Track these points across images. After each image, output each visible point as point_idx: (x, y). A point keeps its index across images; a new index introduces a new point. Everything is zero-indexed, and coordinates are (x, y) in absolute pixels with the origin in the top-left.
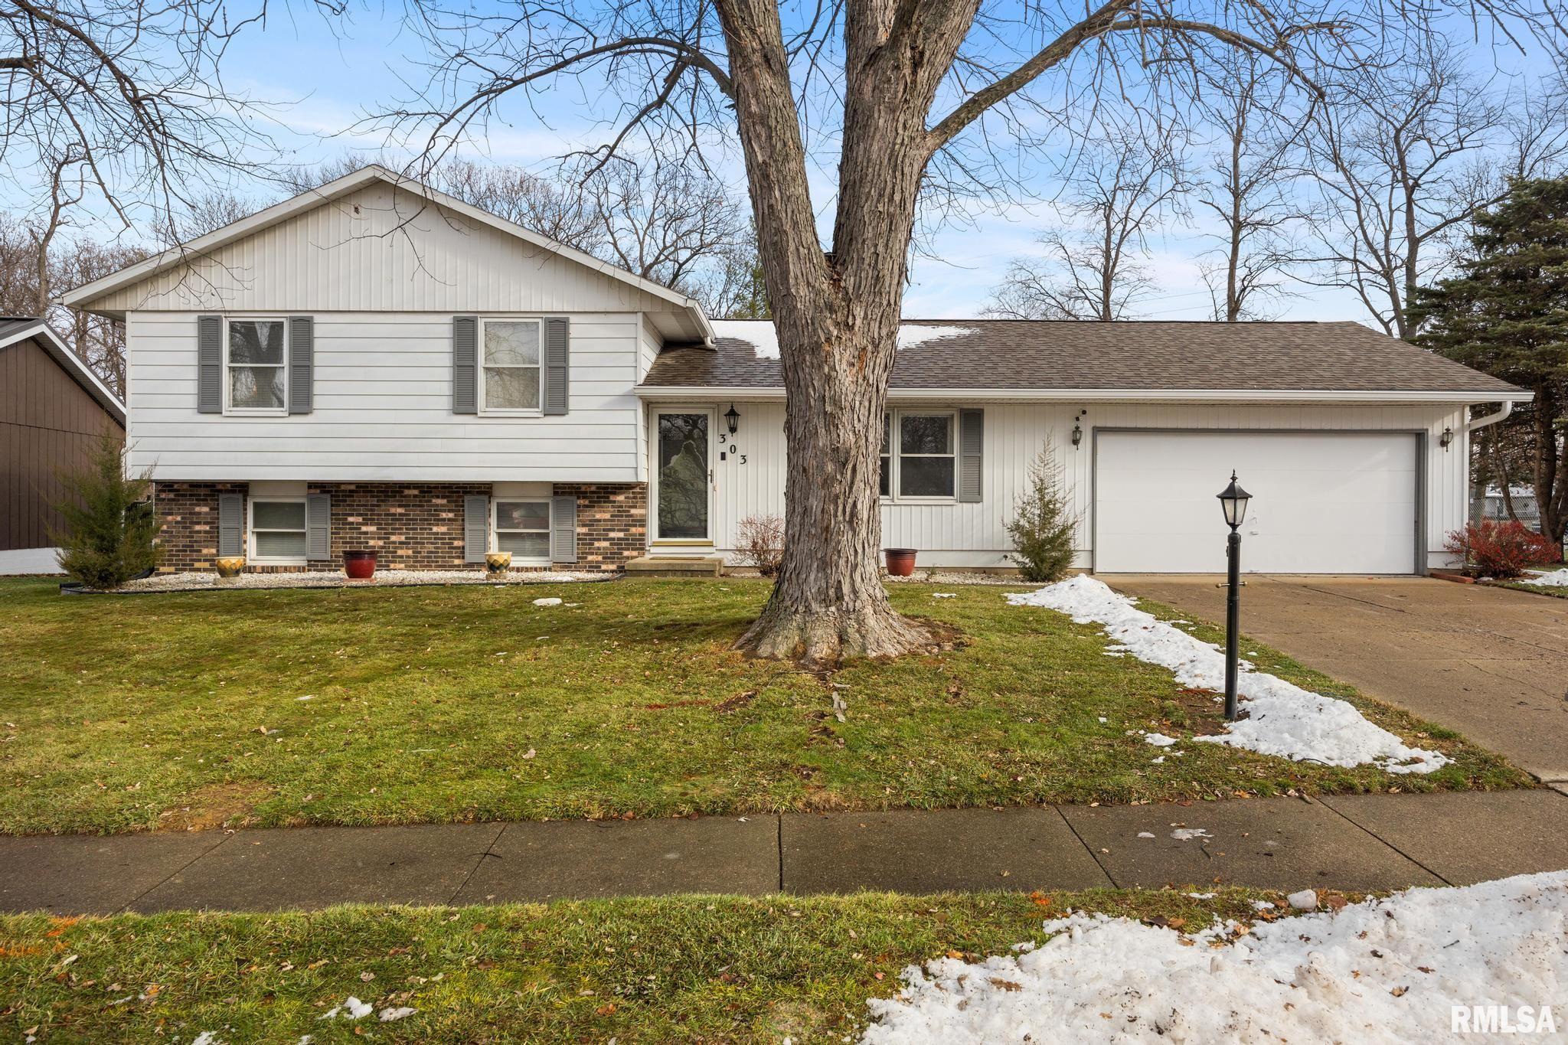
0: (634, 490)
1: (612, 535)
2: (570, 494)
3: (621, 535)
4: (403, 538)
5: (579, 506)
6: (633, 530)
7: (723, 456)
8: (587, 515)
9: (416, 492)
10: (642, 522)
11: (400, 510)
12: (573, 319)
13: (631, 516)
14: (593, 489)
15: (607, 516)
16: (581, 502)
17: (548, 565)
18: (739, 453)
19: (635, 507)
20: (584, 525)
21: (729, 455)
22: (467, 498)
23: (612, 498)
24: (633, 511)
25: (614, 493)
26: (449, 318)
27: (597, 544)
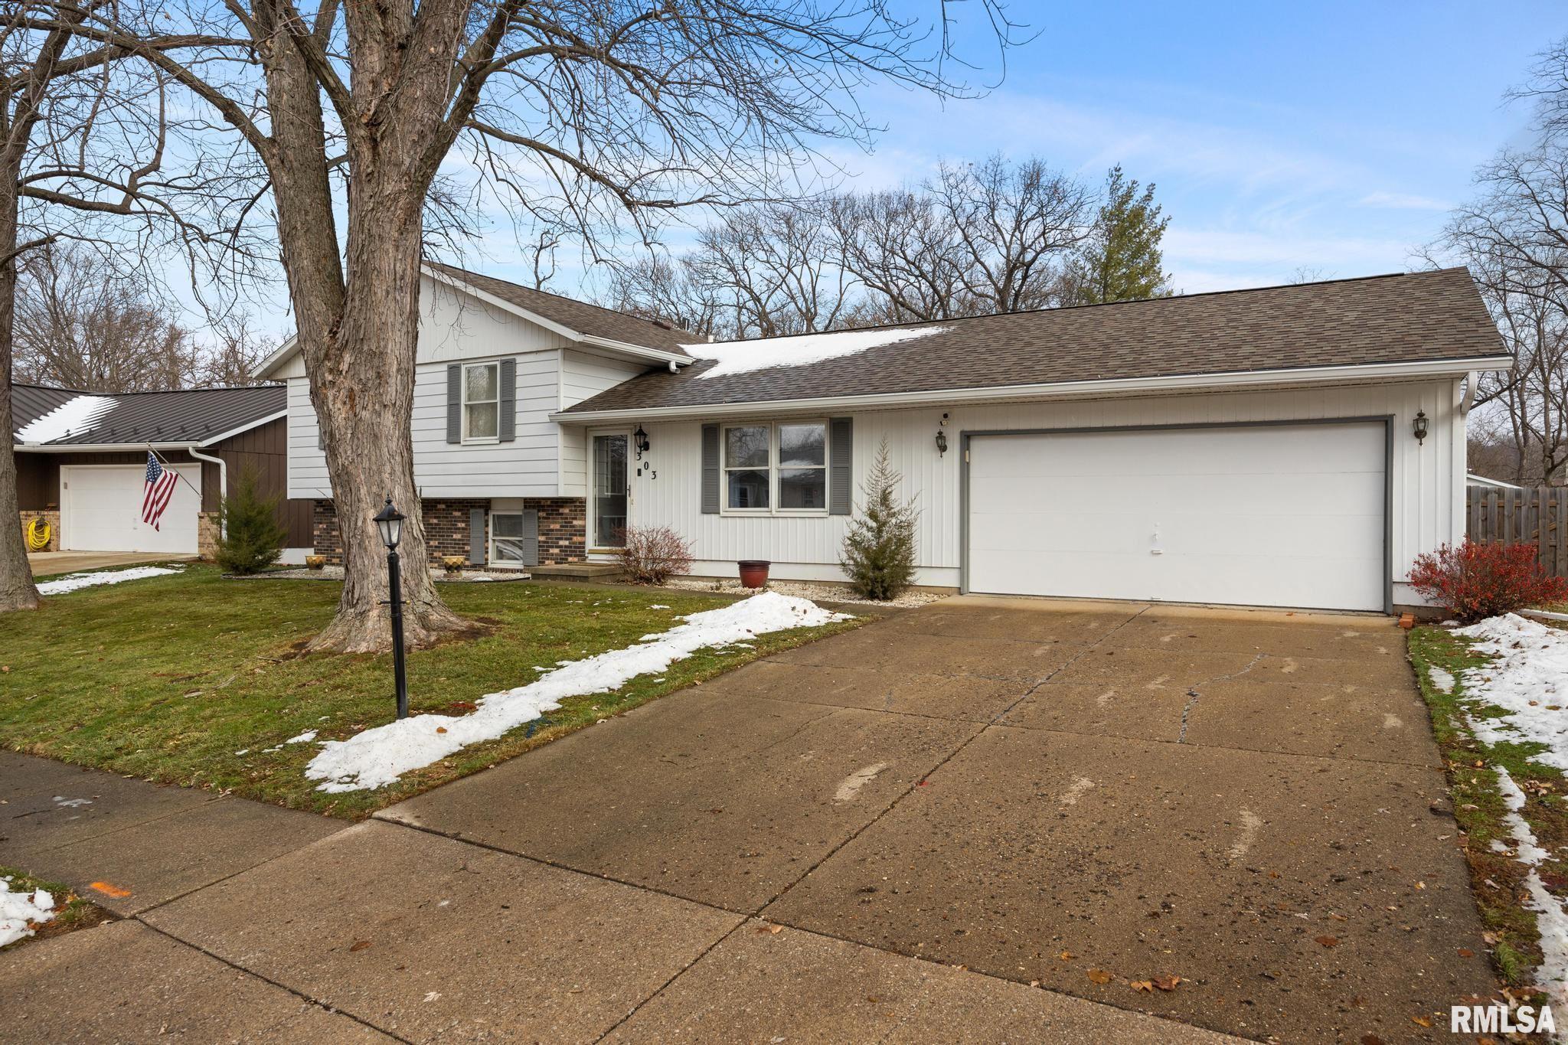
0: (576, 504)
1: (561, 543)
2: (534, 507)
3: (567, 543)
4: (437, 543)
5: (539, 518)
6: (575, 539)
7: (639, 472)
8: (545, 525)
9: (443, 506)
10: (582, 532)
11: (435, 521)
12: (519, 359)
13: (574, 526)
14: (549, 503)
15: (558, 526)
16: (541, 514)
17: (522, 567)
18: (651, 469)
19: (575, 519)
20: (543, 535)
21: (643, 471)
22: (472, 511)
23: (561, 510)
24: (575, 522)
25: (562, 507)
26: (444, 367)
27: (551, 551)
